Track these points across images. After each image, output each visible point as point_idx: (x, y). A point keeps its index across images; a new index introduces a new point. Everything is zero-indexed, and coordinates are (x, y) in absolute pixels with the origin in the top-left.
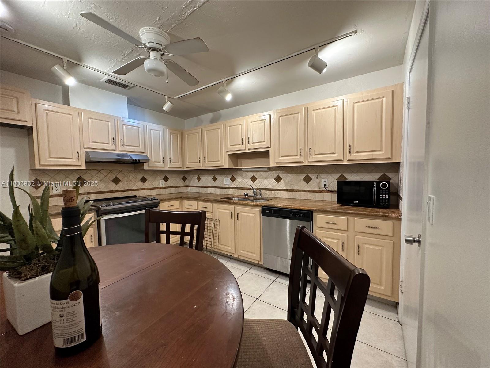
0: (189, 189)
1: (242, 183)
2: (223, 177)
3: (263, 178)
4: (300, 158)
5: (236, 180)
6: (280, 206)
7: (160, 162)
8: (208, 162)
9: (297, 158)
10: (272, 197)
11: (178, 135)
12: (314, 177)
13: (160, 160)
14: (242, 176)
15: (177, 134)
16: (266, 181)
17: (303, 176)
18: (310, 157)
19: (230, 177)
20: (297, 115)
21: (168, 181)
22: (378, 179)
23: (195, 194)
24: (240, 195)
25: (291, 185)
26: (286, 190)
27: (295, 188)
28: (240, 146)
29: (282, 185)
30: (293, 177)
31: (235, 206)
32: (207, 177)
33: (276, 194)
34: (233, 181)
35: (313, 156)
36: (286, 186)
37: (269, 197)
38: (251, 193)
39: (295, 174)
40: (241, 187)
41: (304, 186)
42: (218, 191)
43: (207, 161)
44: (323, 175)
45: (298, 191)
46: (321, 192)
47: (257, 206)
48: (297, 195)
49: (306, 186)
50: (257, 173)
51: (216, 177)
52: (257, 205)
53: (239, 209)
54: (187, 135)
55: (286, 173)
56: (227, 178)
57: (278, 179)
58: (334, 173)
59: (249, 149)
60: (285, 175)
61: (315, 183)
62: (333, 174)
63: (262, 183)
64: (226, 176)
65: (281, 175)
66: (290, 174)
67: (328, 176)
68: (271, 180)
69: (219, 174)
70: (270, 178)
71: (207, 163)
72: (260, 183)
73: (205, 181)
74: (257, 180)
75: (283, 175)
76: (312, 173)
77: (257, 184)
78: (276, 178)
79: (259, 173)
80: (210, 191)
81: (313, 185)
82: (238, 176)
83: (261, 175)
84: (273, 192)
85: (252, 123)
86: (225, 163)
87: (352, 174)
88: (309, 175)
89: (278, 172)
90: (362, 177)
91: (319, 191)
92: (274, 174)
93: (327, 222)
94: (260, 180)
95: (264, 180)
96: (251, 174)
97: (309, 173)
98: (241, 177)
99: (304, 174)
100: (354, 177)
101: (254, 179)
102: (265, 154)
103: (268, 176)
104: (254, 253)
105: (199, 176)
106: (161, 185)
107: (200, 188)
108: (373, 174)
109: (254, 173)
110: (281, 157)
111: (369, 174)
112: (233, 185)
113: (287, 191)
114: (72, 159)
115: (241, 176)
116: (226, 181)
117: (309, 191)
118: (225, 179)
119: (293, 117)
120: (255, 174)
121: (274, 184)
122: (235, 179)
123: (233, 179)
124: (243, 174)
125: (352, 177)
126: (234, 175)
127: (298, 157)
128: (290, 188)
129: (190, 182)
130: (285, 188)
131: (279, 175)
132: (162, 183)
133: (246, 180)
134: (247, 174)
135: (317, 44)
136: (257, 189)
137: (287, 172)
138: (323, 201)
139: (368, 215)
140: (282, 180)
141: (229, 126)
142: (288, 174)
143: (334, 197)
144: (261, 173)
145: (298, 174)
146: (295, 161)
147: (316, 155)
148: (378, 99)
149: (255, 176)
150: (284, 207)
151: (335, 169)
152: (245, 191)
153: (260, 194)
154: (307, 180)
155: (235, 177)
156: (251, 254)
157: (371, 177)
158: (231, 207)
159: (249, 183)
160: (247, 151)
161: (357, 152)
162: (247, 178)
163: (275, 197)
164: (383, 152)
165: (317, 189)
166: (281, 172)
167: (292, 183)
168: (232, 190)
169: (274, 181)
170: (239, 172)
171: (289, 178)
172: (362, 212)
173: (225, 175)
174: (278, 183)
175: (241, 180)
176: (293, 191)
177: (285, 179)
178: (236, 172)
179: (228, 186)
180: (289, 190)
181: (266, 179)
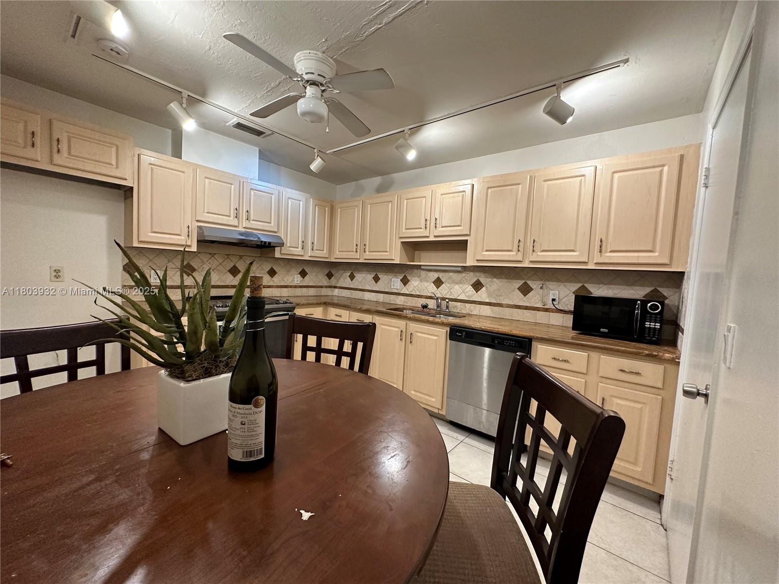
0: (336, 292)
1: (418, 287)
2: (390, 277)
3: (453, 283)
4: (517, 254)
5: (409, 282)
6: (480, 328)
7: (297, 248)
8: (369, 252)
9: (511, 256)
10: (465, 312)
11: (327, 209)
12: (536, 286)
13: (298, 245)
14: (420, 277)
15: (326, 207)
16: (457, 287)
17: (519, 283)
18: (532, 255)
19: (401, 278)
20: (517, 186)
21: (307, 277)
22: (644, 297)
23: (344, 299)
24: (414, 307)
25: (497, 295)
26: (489, 304)
27: (504, 302)
28: (422, 230)
29: (482, 295)
30: (502, 283)
31: (408, 322)
32: (364, 275)
33: (472, 308)
34: (405, 284)
35: (538, 253)
36: (489, 297)
37: (461, 313)
38: (432, 304)
39: (506, 280)
40: (418, 293)
41: (518, 298)
42: (381, 297)
43: (367, 250)
44: (551, 285)
45: (509, 306)
46: (547, 310)
47: (443, 324)
48: (507, 313)
49: (522, 299)
50: (444, 273)
51: (379, 276)
52: (443, 322)
53: (413, 326)
54: (339, 210)
55: (491, 278)
56: (396, 278)
57: (477, 286)
58: (571, 282)
59: (435, 237)
60: (489, 279)
61: (538, 296)
62: (567, 284)
63: (452, 290)
64: (395, 275)
65: (482, 280)
66: (497, 278)
67: (560, 285)
68: (465, 286)
69: (384, 272)
70: (465, 284)
71: (367, 253)
72: (448, 290)
73: (362, 280)
74: (444, 285)
75: (487, 279)
76: (533, 281)
77: (442, 292)
78: (475, 283)
79: (447, 274)
80: (368, 296)
81: (534, 299)
82: (414, 276)
83: (450, 278)
84: (468, 305)
85: (443, 196)
86: (396, 256)
87: (601, 286)
88: (529, 282)
89: (478, 274)
90: (616, 292)
91: (544, 308)
92: (473, 277)
93: (554, 359)
94: (448, 285)
95: (455, 286)
96: (434, 276)
97: (529, 279)
98: (418, 279)
99: (519, 281)
100: (604, 291)
101: (438, 283)
102: (461, 246)
103: (462, 279)
104: (432, 397)
105: (352, 273)
106: (296, 282)
107: (353, 291)
108: (635, 288)
109: (439, 273)
110: (487, 251)
111: (629, 288)
112: (405, 290)
113: (491, 305)
114: (180, 235)
115: (418, 277)
116: (396, 283)
117: (526, 308)
118: (393, 279)
119: (511, 189)
120: (441, 275)
121: (470, 293)
122: (408, 281)
123: (405, 281)
124: (421, 274)
125: (599, 291)
126: (407, 275)
127: (514, 253)
128: (497, 301)
129: (338, 281)
130: (487, 301)
131: (479, 279)
132: (297, 280)
133: (426, 284)
134: (429, 275)
135: (561, 78)
136: (443, 299)
137: (492, 275)
138: (549, 326)
139: (623, 352)
140: (484, 288)
141: (407, 199)
142: (495, 280)
143: (569, 320)
144: (451, 274)
145: (510, 281)
146: (508, 259)
147: (543, 251)
148: (654, 167)
149: (441, 278)
150: (485, 329)
151: (573, 276)
152: (423, 301)
153: (447, 307)
154: (525, 290)
155: (409, 278)
156: (426, 397)
157: (632, 292)
158: (402, 323)
159: (430, 289)
160: (432, 239)
161: (611, 251)
162: (427, 281)
163: (471, 313)
164: (657, 254)
165: (539, 305)
166: (483, 275)
167: (499, 294)
168: (402, 298)
169: (470, 288)
170: (415, 271)
171: (496, 284)
172: (613, 347)
173: (392, 273)
174: (477, 292)
175: (418, 283)
176: (500, 305)
177: (488, 286)
178: (411, 270)
179: (396, 291)
180: (494, 303)
181: (457, 283)
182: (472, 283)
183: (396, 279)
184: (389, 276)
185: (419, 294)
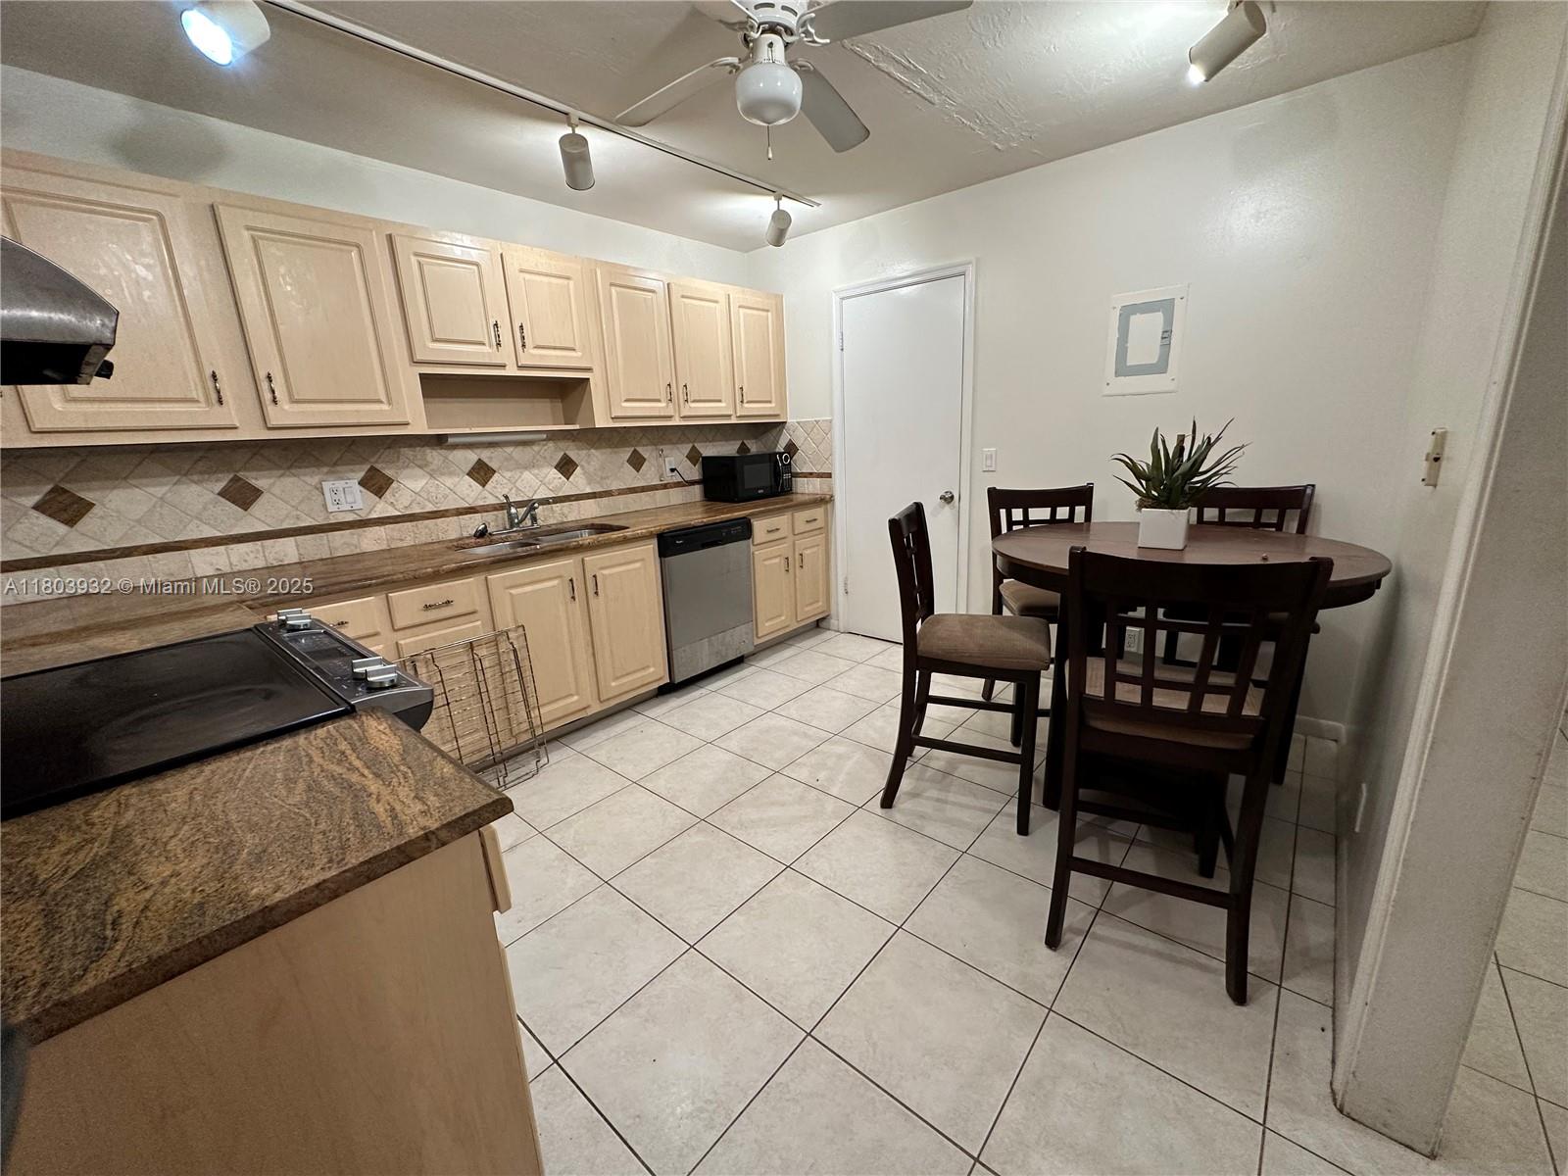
1: (429, 493)
2: (314, 480)
3: (518, 468)
4: (667, 406)
5: (394, 485)
9: (660, 407)
10: (555, 522)
12: (648, 453)
14: (426, 465)
16: (527, 475)
17: (626, 453)
19: (361, 475)
24: (426, 544)
25: (602, 478)
26: (593, 495)
27: (614, 487)
28: (487, 349)
29: (579, 483)
30: (604, 456)
33: (566, 510)
34: (379, 492)
36: (588, 483)
37: (548, 526)
39: (609, 450)
40: (430, 508)
41: (630, 478)
44: (665, 448)
45: (622, 492)
46: (665, 486)
49: (635, 477)
50: (492, 450)
51: (253, 482)
55: (587, 449)
56: (343, 479)
57: (566, 467)
58: (683, 442)
59: (522, 368)
60: (585, 452)
61: (653, 469)
63: (517, 484)
64: (331, 472)
65: (573, 455)
66: (596, 449)
68: (545, 470)
69: (279, 467)
70: (542, 466)
72: (510, 486)
74: (496, 475)
75: (580, 452)
76: (645, 447)
78: (559, 463)
79: (498, 452)
81: (649, 475)
82: (406, 467)
83: (510, 458)
84: (557, 507)
85: (522, 274)
87: (707, 443)
89: (562, 444)
91: (663, 485)
92: (554, 452)
93: (769, 532)
94: (508, 474)
95: (522, 473)
96: (471, 457)
97: (639, 443)
98: (419, 472)
99: (628, 449)
101: (482, 473)
103: (534, 457)
109: (478, 451)
110: (627, 400)
112: (382, 508)
113: (595, 497)
115: (420, 467)
116: (345, 494)
117: (643, 489)
118: (327, 486)
120: (485, 455)
121: (556, 482)
122: (389, 481)
123: (377, 484)
124: (429, 458)
125: (709, 450)
126: (378, 466)
127: (663, 405)
128: (603, 487)
130: (587, 490)
131: (567, 452)
133: (449, 481)
134: (450, 457)
137: (588, 445)
138: (670, 508)
140: (579, 469)
142: (593, 451)
143: (688, 494)
144: (509, 450)
145: (616, 450)
149: (486, 460)
151: (683, 434)
154: (637, 462)
155: (389, 473)
157: (731, 447)
159: (469, 491)
162: (451, 474)
164: (773, 405)
165: (656, 482)
166: (571, 444)
167: (604, 475)
169: (555, 474)
170: (406, 451)
171: (595, 459)
173: (316, 466)
174: (568, 479)
175: (424, 482)
176: (608, 494)
177: (585, 465)
178: (392, 451)
179: (350, 517)
180: (600, 492)
181: (526, 468)
182: (555, 464)
183: (340, 484)
184: (308, 479)
185: (435, 509)
